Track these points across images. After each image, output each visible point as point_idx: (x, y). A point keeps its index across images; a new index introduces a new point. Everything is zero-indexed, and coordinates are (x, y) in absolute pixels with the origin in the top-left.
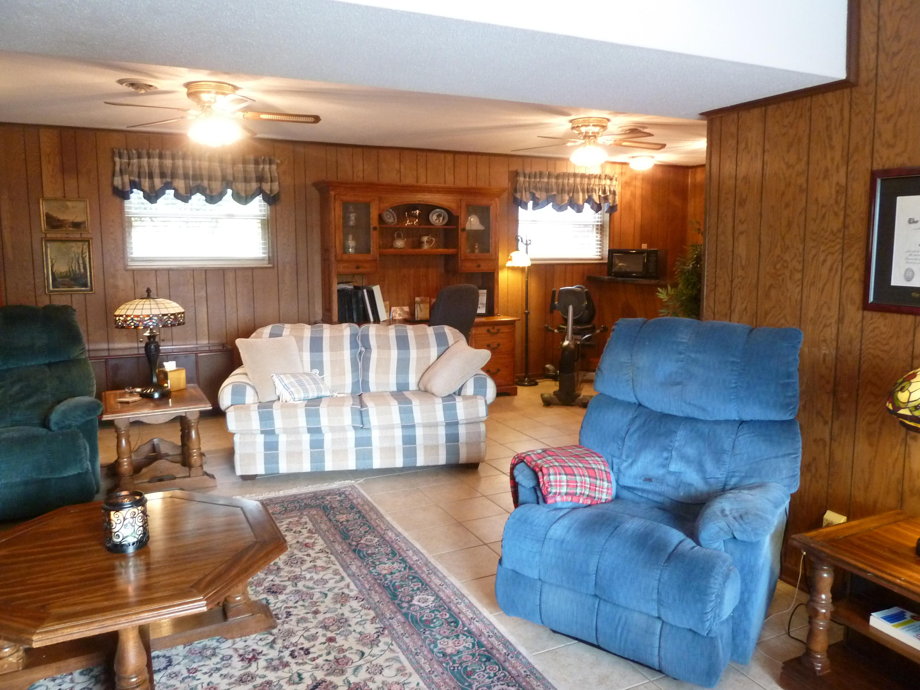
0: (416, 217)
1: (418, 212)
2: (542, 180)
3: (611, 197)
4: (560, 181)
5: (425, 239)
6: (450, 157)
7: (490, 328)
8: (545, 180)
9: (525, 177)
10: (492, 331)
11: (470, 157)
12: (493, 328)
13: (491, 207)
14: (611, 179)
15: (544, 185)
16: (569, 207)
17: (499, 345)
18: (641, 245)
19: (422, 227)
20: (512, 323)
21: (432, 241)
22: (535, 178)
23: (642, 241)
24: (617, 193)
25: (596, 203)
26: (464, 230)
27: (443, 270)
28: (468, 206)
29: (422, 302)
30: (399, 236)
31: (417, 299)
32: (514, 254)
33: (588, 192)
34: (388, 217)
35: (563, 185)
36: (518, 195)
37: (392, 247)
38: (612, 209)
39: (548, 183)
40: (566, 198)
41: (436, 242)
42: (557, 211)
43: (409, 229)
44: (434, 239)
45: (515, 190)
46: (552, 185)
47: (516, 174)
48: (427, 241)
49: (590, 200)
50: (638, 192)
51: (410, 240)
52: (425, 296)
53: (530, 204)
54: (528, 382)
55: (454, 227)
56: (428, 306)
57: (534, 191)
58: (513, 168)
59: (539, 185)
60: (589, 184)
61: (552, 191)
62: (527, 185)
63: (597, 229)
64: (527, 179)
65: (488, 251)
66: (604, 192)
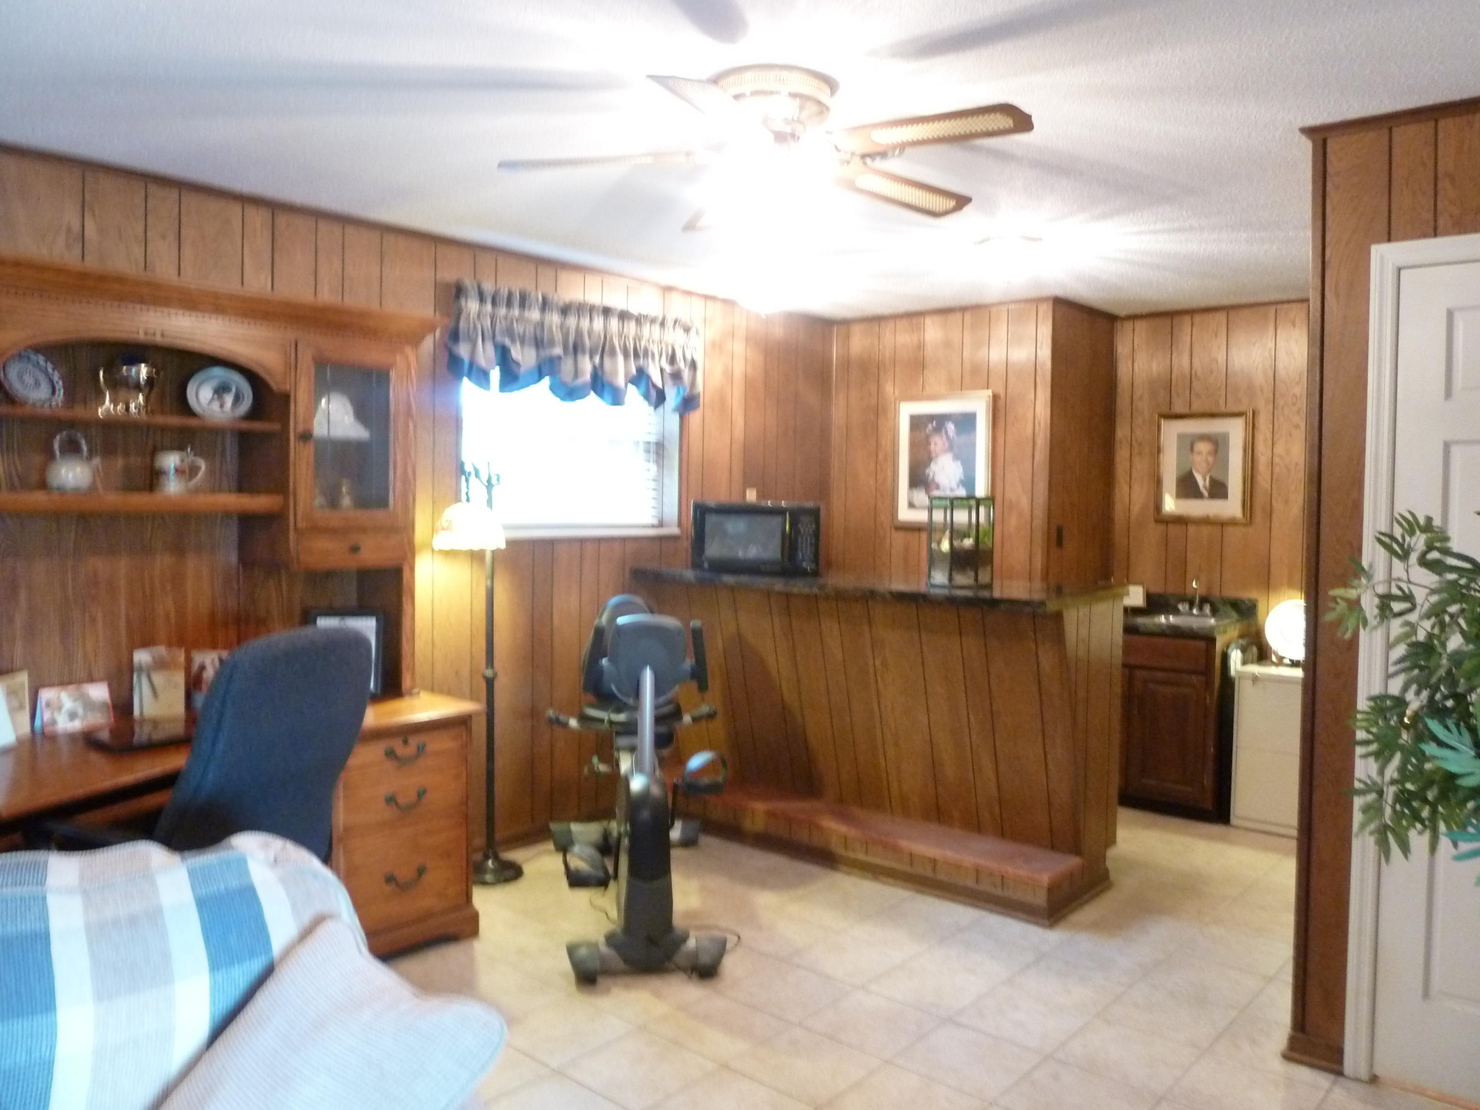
0: (137, 387)
1: (144, 371)
2: (527, 314)
3: (686, 374)
4: (572, 321)
5: (171, 461)
6: (258, 218)
7: (397, 744)
8: (534, 315)
9: (482, 298)
10: (401, 750)
11: (323, 226)
12: (405, 742)
13: (393, 375)
14: (687, 330)
15: (530, 330)
16: (592, 392)
17: (421, 794)
18: (745, 493)
19: (160, 419)
20: (461, 722)
21: (193, 470)
22: (509, 304)
23: (747, 483)
24: (700, 365)
25: (654, 386)
26: (306, 436)
27: (234, 558)
28: (320, 363)
29: (160, 665)
30: (72, 448)
31: (141, 657)
32: (452, 513)
33: (636, 355)
34: (29, 380)
35: (579, 333)
36: (463, 350)
37: (43, 485)
38: (688, 403)
39: (541, 324)
40: (587, 366)
41: (211, 472)
42: (563, 399)
43: (110, 425)
44: (202, 464)
45: (455, 336)
46: (551, 327)
47: (459, 291)
48: (177, 470)
49: (640, 377)
50: (739, 369)
51: (120, 462)
52: (170, 645)
53: (495, 374)
54: (495, 871)
55: (276, 427)
56: (180, 678)
57: (507, 342)
58: (449, 275)
59: (518, 328)
60: (638, 338)
61: (552, 343)
62: (488, 323)
63: (648, 451)
64: (489, 307)
65: (383, 503)
66: (672, 360)
